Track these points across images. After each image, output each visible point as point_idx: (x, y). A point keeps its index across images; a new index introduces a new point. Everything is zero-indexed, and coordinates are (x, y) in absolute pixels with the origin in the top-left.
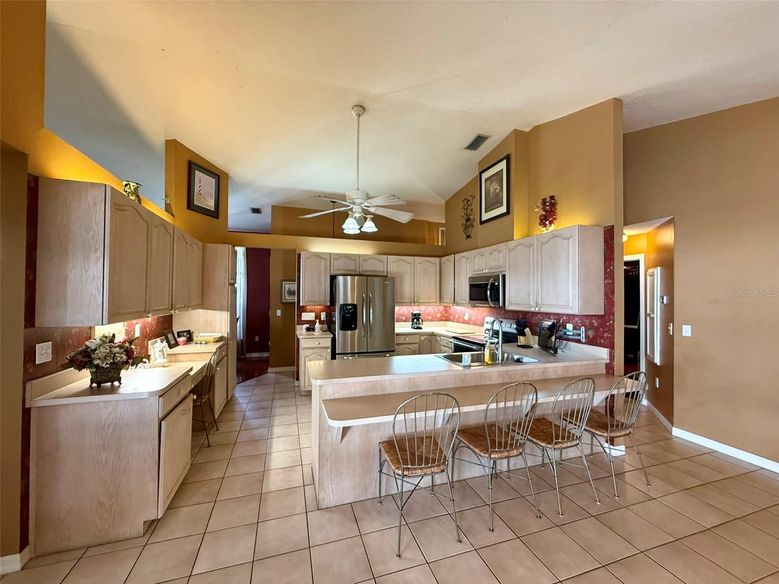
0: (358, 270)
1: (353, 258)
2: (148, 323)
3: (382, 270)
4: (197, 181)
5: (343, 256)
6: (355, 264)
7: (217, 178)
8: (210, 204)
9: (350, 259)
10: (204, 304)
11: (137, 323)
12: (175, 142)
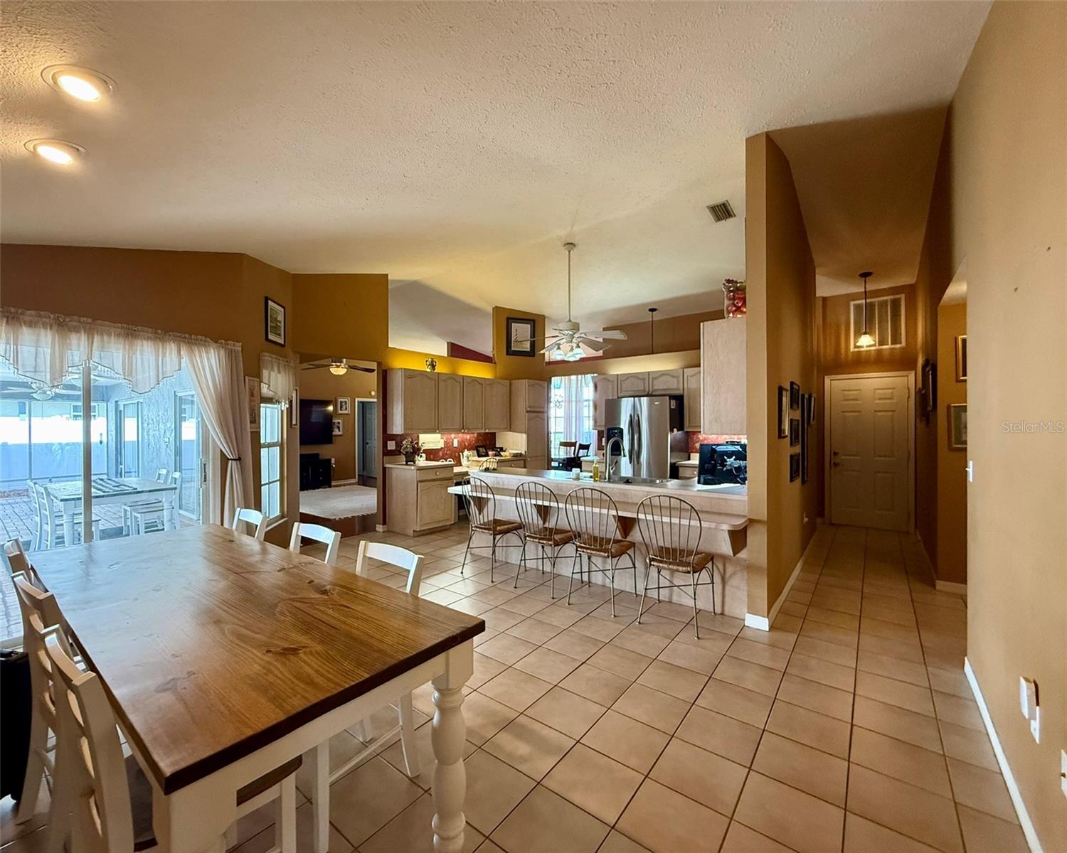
0: (647, 390)
1: (641, 377)
2: (466, 439)
3: (675, 387)
4: (513, 331)
5: (631, 377)
6: (644, 384)
7: (532, 323)
8: (527, 347)
9: (638, 378)
10: (511, 428)
11: (455, 438)
12: (496, 307)
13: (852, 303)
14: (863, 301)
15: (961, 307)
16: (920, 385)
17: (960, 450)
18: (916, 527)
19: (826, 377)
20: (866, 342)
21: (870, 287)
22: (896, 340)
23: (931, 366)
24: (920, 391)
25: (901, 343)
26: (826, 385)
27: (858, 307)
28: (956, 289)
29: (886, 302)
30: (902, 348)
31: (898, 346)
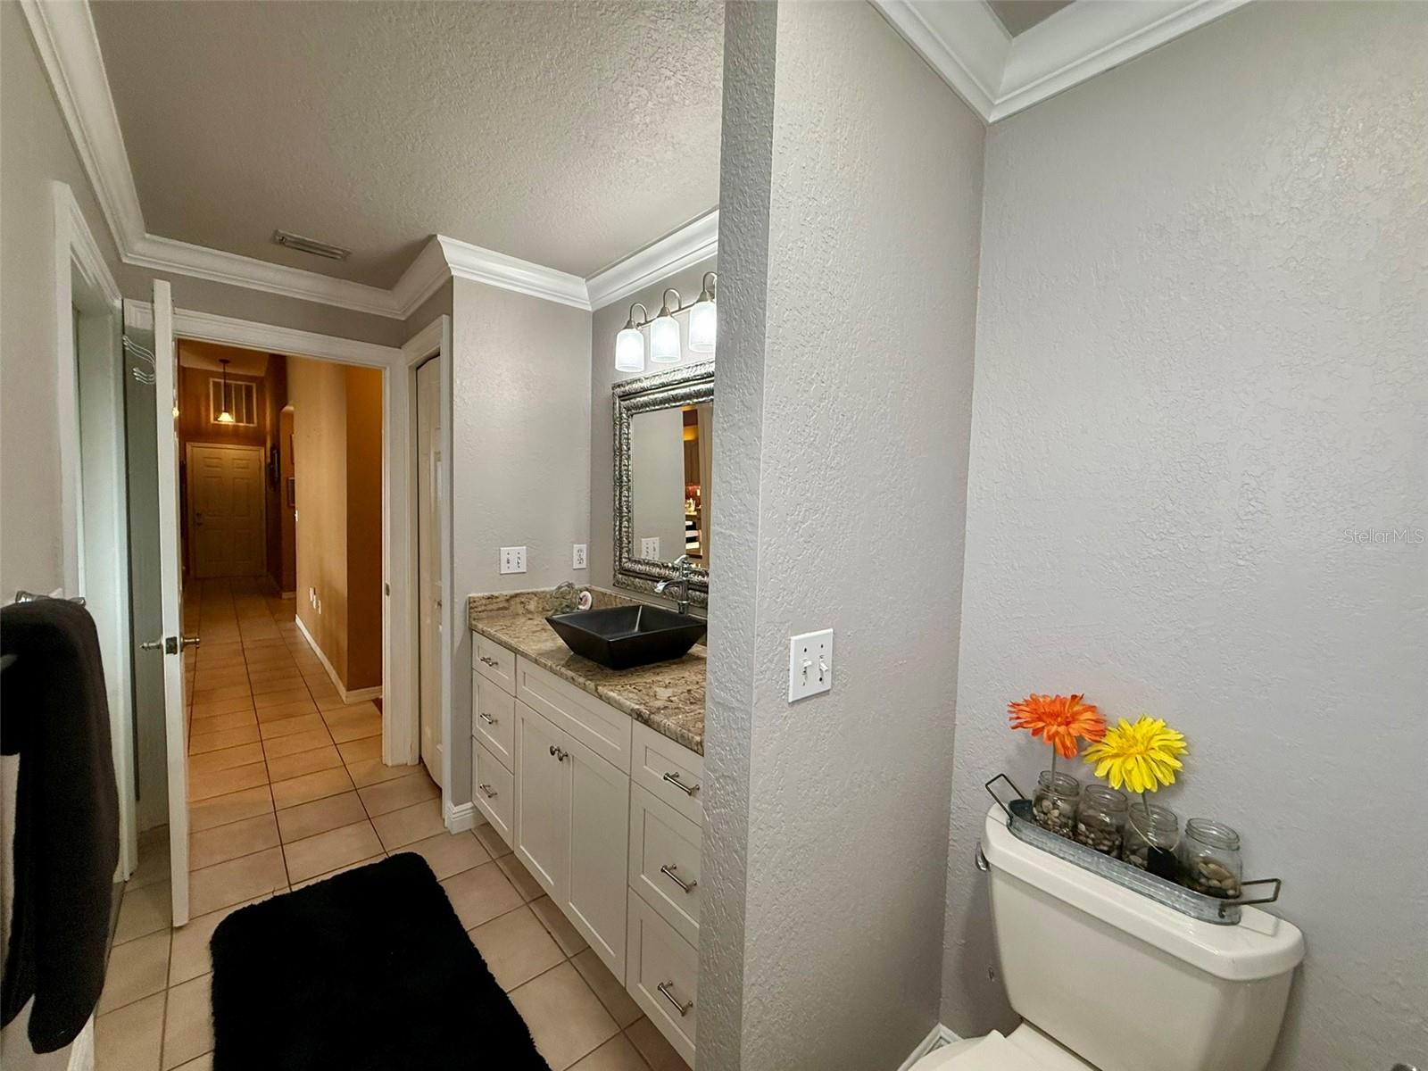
13: (211, 380)
14: (222, 381)
15: (291, 416)
16: (269, 460)
17: (292, 508)
18: (268, 570)
19: (187, 444)
20: (226, 418)
21: (228, 370)
22: (249, 420)
23: (276, 448)
24: (270, 464)
25: (253, 423)
26: (187, 451)
27: (216, 385)
28: (289, 408)
29: (241, 385)
30: (254, 428)
31: (251, 425)
